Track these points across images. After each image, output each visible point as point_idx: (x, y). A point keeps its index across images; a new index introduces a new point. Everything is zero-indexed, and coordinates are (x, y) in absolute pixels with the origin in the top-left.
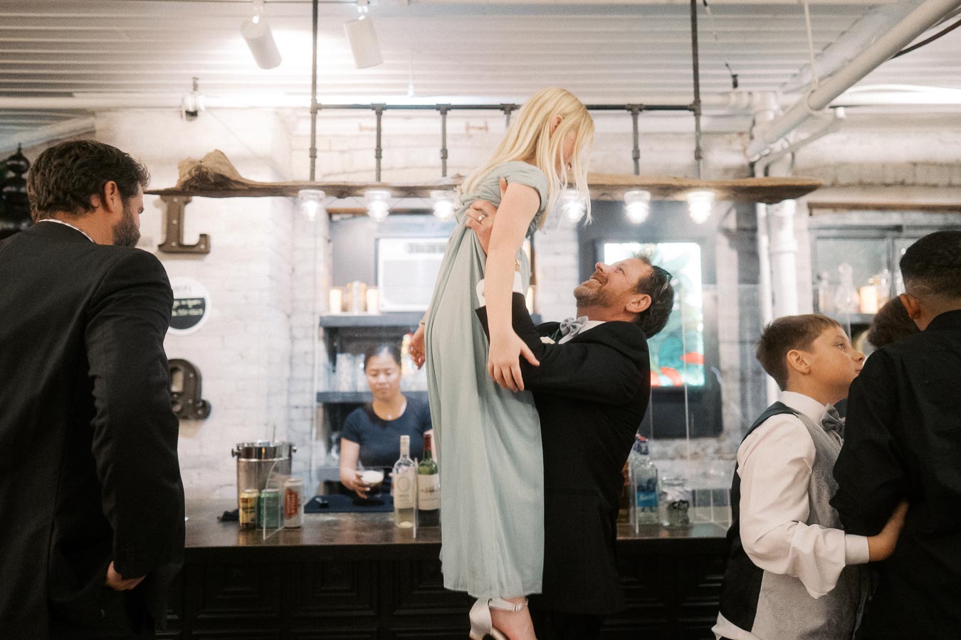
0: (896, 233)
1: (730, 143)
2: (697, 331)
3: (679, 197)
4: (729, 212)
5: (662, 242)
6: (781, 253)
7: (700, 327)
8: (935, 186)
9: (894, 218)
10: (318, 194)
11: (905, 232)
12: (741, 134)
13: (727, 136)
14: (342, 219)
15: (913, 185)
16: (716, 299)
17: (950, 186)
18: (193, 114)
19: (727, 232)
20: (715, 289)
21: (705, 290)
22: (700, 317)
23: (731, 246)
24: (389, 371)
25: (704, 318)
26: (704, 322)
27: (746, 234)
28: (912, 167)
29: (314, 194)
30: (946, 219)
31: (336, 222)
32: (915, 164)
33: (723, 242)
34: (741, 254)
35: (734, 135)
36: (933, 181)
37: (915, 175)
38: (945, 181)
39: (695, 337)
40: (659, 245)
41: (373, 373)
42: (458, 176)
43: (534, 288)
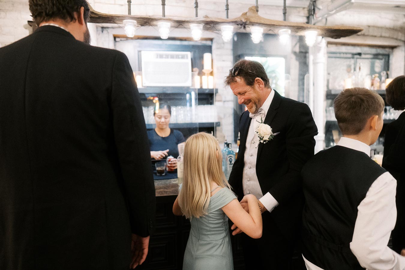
0: (358, 56)
1: (299, 12)
4: (296, 44)
5: (269, 57)
6: (317, 63)
8: (375, 36)
9: (358, 50)
10: (134, 22)
11: (363, 56)
12: (304, 8)
13: (298, 9)
14: (121, 40)
15: (368, 36)
17: (381, 37)
19: (295, 53)
22: (283, 91)
23: (296, 59)
24: (167, 117)
25: (285, 91)
26: (285, 93)
27: (302, 55)
28: (367, 27)
29: (131, 22)
30: (377, 51)
31: (118, 41)
32: (369, 26)
33: (294, 57)
34: (300, 63)
35: (301, 9)
36: (375, 34)
37: (369, 31)
38: (379, 34)
40: (268, 58)
41: (159, 117)
42: (206, 17)
43: (214, 77)
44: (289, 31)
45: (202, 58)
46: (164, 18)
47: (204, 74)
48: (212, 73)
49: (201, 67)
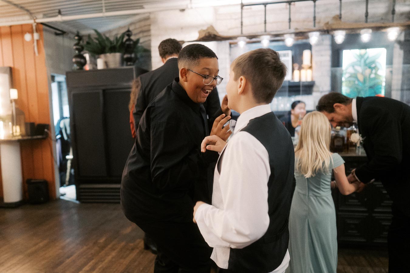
2: (382, 85)
3: (384, 30)
4: (401, 33)
7: (384, 84)
10: (244, 39)
16: (391, 72)
18: (183, 10)
19: (399, 42)
20: (392, 67)
21: (387, 68)
22: (384, 80)
23: (401, 48)
25: (386, 80)
26: (386, 82)
27: (408, 43)
31: (232, 47)
33: (397, 46)
39: (381, 88)
40: (368, 49)
42: (297, 29)
43: (312, 70)
44: (370, 31)
45: (301, 54)
46: (266, 33)
47: (303, 68)
48: (311, 67)
49: (301, 63)
